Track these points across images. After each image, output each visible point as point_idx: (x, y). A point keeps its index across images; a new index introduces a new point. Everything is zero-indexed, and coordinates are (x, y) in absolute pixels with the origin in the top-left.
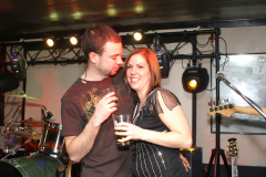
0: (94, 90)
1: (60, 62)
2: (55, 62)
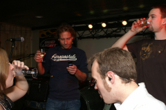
1: (96, 38)
2: (93, 37)
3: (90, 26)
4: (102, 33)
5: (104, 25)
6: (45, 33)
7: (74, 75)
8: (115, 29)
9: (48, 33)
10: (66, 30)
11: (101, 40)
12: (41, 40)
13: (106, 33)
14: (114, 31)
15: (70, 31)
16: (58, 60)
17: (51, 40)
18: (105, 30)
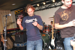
0: (65, 11)
2: (40, 10)
3: (38, 5)
4: (44, 7)
5: (44, 3)
6: (17, 12)
7: (36, 27)
8: (49, 5)
9: (18, 12)
10: (30, 8)
11: (44, 10)
12: (16, 15)
13: (45, 7)
14: (49, 6)
15: (32, 8)
16: (29, 22)
17: (20, 14)
18: (45, 6)
